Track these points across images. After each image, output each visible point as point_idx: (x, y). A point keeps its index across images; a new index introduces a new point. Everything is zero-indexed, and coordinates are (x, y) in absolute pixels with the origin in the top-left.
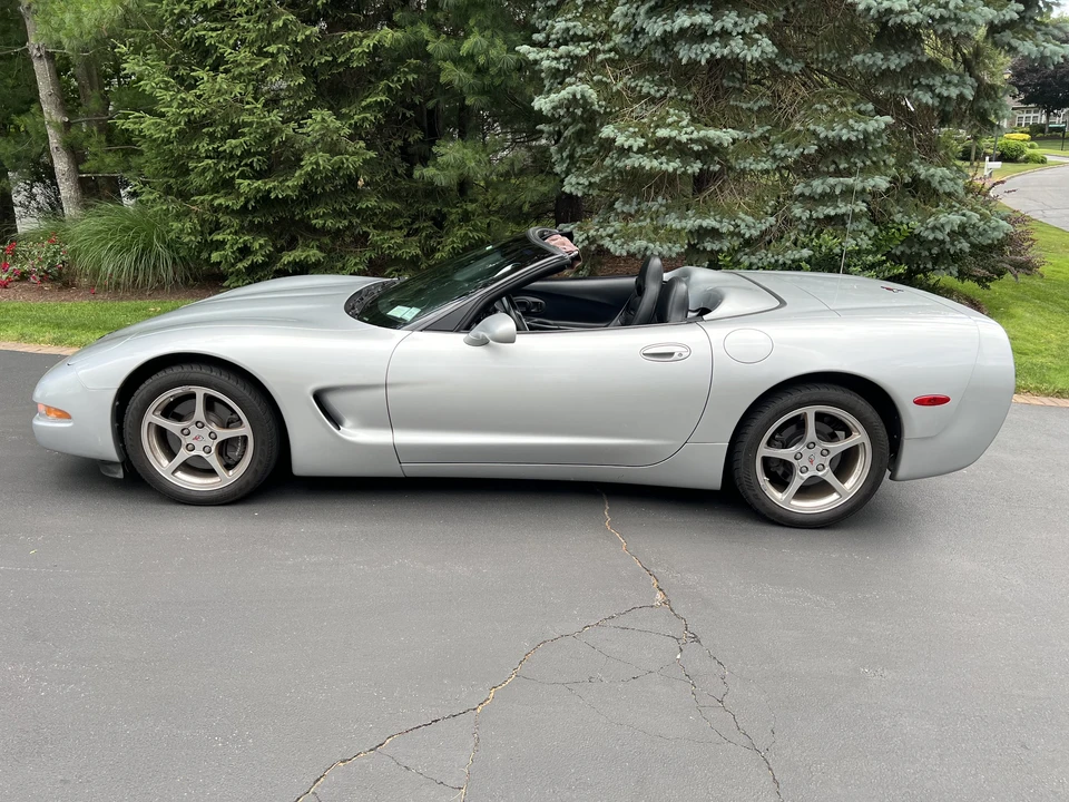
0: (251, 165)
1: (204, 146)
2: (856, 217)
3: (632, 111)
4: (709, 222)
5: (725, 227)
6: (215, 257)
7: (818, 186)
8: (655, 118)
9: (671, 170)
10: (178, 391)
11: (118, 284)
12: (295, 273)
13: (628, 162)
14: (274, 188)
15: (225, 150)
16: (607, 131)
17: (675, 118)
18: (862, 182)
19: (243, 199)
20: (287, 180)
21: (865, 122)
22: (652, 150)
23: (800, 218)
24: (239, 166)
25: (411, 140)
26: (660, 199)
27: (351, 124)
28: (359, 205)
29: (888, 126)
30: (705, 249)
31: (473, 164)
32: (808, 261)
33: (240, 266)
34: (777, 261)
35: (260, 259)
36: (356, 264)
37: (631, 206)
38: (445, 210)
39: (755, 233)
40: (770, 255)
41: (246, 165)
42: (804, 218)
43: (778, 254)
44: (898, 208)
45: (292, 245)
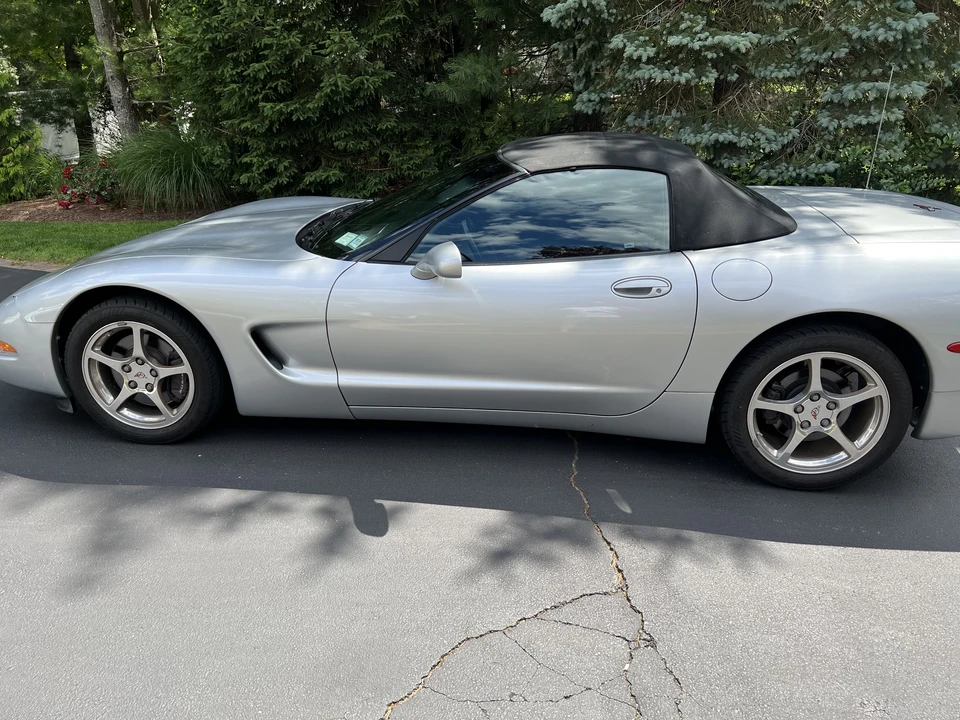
0: (275, 89)
1: (228, 71)
2: (888, 126)
3: (645, 18)
4: (726, 136)
5: (744, 141)
6: (244, 179)
7: (850, 92)
8: (668, 25)
9: (683, 81)
10: (114, 326)
11: (162, 205)
12: (318, 194)
13: (638, 74)
14: (296, 110)
15: (249, 75)
16: (617, 41)
17: (689, 23)
18: (897, 88)
19: (267, 122)
20: (308, 102)
21: (906, 21)
22: (665, 60)
23: (827, 128)
24: (262, 89)
25: (431, 58)
26: (674, 112)
27: (370, 44)
28: (379, 126)
29: (931, 24)
30: (722, 165)
31: (485, 81)
32: (833, 174)
33: (266, 187)
34: (799, 175)
35: (285, 180)
36: (376, 184)
37: (643, 119)
38: (463, 128)
39: (775, 147)
40: (791, 169)
41: (270, 88)
42: (831, 128)
43: (800, 168)
44: (938, 116)
45: (315, 166)
